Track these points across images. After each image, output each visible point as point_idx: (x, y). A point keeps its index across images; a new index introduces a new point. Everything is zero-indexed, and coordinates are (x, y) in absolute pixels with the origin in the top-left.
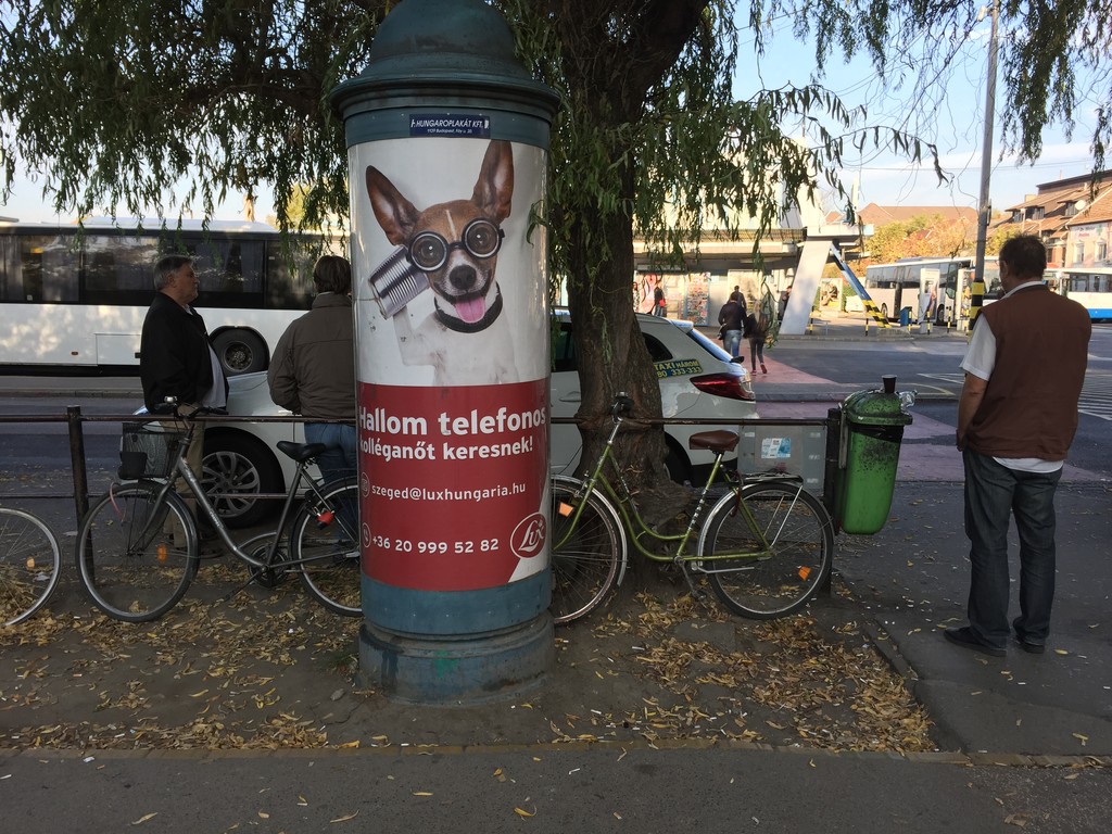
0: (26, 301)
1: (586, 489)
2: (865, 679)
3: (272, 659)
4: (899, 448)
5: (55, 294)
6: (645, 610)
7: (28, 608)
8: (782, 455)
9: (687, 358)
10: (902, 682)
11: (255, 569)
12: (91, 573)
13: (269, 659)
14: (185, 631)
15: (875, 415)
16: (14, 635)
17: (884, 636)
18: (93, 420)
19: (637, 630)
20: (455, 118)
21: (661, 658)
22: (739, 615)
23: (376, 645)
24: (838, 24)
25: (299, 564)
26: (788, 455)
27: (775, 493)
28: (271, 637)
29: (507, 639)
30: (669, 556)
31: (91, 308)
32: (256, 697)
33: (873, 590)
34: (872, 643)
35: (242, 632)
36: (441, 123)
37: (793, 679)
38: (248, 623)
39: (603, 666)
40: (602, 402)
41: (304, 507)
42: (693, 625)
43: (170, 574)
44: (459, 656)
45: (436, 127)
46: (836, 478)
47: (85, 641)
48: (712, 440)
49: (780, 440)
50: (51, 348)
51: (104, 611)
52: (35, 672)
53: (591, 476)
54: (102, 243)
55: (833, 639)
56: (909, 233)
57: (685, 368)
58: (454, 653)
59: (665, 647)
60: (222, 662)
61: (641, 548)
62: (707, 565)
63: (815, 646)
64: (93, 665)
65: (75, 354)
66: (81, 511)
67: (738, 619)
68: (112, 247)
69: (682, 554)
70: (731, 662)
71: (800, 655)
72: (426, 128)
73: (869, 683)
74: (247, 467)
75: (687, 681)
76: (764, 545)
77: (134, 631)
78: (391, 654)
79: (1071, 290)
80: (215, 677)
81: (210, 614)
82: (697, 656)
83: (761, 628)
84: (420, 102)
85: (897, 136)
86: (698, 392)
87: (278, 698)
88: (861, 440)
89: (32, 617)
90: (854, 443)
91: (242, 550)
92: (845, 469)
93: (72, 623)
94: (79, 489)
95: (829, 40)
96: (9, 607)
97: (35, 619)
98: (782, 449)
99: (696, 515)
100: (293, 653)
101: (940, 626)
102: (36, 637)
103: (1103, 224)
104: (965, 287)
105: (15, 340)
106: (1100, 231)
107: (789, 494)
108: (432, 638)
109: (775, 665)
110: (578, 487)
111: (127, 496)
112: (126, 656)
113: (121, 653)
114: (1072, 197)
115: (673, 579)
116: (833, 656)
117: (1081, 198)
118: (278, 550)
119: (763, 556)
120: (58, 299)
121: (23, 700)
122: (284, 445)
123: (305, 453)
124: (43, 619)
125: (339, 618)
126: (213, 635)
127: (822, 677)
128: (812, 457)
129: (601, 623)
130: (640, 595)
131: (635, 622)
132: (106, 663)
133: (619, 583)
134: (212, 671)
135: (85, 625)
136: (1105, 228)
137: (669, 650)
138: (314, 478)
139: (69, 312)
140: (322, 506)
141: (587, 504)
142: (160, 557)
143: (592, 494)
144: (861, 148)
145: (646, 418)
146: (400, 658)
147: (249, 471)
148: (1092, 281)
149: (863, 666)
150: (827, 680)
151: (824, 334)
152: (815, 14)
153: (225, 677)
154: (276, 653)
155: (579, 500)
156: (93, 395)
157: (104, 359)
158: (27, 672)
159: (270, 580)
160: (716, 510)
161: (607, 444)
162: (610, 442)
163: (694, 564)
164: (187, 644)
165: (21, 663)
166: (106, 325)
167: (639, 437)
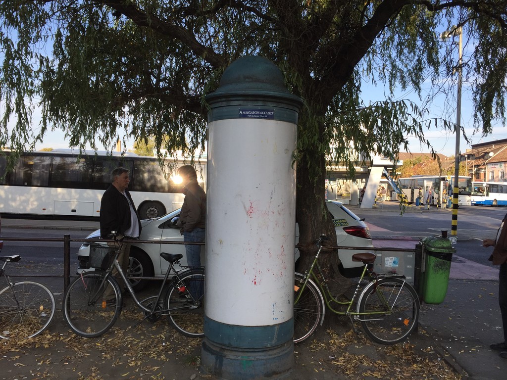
0: (24, 185)
1: (305, 279)
2: (442, 375)
3: (157, 358)
4: (450, 264)
5: (38, 183)
6: (331, 338)
7: (39, 330)
8: (394, 265)
9: (341, 219)
10: (461, 377)
11: (147, 313)
12: (69, 313)
13: (156, 358)
14: (114, 343)
15: (439, 248)
16: (33, 343)
17: (447, 354)
18: (75, 241)
19: (330, 348)
20: (260, 111)
21: (343, 362)
22: (376, 342)
23: (213, 352)
24: (398, 74)
25: (168, 311)
26: (397, 265)
27: (392, 283)
28: (155, 347)
29: (275, 351)
30: (343, 312)
31: (53, 189)
32: (153, 376)
33: (436, 331)
34: (442, 357)
35: (141, 344)
36: (254, 113)
37: (407, 375)
38: (143, 339)
39: (318, 366)
40: (311, 238)
41: (172, 284)
42: (356, 346)
43: (103, 314)
44: (253, 359)
45: (251, 115)
46: (420, 278)
47: (67, 346)
48: (364, 258)
49: (393, 258)
50: (34, 207)
51: (74, 332)
52: (46, 361)
53: (308, 272)
54: (57, 161)
55: (422, 355)
56: (414, 165)
57: (340, 223)
58: (251, 357)
59: (345, 357)
60: (133, 359)
61: (330, 308)
62: (361, 317)
63: (415, 358)
64: (72, 359)
65: (44, 209)
66: (66, 284)
67: (376, 344)
68: (61, 162)
69: (349, 311)
70: (377, 366)
71: (409, 363)
72: (247, 115)
73: (444, 377)
74: (137, 264)
75: (358, 375)
76: (387, 307)
77: (89, 342)
78: (220, 357)
79: (490, 192)
80: (131, 366)
81: (125, 334)
82: (360, 362)
83: (387, 349)
84: (245, 103)
85: (445, 122)
86: (347, 234)
87: (164, 377)
88: (433, 260)
89: (41, 334)
90: (430, 260)
91: (141, 304)
92: (424, 273)
93: (60, 338)
94: (66, 273)
95: (395, 81)
96: (30, 329)
97: (42, 335)
98: (394, 263)
99: (356, 292)
100: (167, 356)
101: (473, 349)
102: (43, 344)
103: (502, 163)
104: (444, 189)
105: (18, 203)
106: (501, 166)
107: (398, 284)
108: (240, 350)
109: (397, 367)
110: (302, 278)
111: (89, 277)
112: (88, 355)
113: (85, 353)
114: (488, 150)
115: (344, 323)
116: (424, 364)
117: (491, 151)
118: (158, 304)
119: (387, 313)
120: (39, 185)
121: (42, 375)
122: (163, 254)
123: (174, 258)
124: (46, 335)
125: (185, 338)
126: (127, 345)
127: (421, 374)
128: (408, 266)
129: (311, 344)
130: (328, 331)
131: (328, 344)
132: (79, 358)
133: (321, 325)
134: (130, 363)
135: (65, 339)
136: (503, 165)
137: (346, 359)
138: (177, 270)
139: (43, 190)
140: (180, 284)
141: (306, 286)
142: (103, 307)
143: (308, 281)
144: (429, 127)
145: (331, 246)
146: (224, 359)
147: (139, 266)
148: (499, 188)
149: (439, 369)
150: (424, 375)
151: (381, 209)
152: (388, 70)
153: (136, 366)
154: (159, 355)
155: (302, 284)
156: (53, 229)
157: (57, 212)
158: (42, 362)
159: (153, 319)
160: (365, 291)
161: (315, 258)
162: (317, 257)
163: (355, 316)
164: (116, 350)
165: (39, 357)
166: (60, 197)
167: (327, 255)
